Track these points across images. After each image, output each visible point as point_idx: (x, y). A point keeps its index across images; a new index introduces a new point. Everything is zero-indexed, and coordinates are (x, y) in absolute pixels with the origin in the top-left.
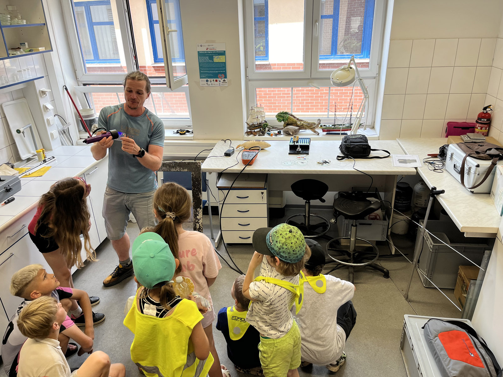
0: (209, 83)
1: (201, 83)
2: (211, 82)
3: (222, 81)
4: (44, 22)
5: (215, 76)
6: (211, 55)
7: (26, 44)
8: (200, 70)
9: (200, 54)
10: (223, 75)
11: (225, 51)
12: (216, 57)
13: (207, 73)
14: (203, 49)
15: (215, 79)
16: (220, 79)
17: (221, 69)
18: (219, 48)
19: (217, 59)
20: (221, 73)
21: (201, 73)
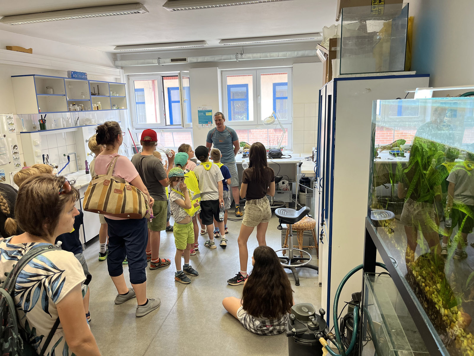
0: (203, 126)
1: (199, 126)
2: (204, 125)
3: (210, 125)
4: (125, 96)
5: (207, 122)
6: (205, 112)
7: (116, 105)
8: (199, 120)
9: (199, 112)
10: (211, 122)
11: (211, 110)
12: (207, 113)
13: (202, 121)
14: (201, 109)
15: (206, 124)
16: (209, 124)
17: (209, 119)
18: (208, 109)
19: (207, 114)
20: (210, 121)
21: (199, 121)
